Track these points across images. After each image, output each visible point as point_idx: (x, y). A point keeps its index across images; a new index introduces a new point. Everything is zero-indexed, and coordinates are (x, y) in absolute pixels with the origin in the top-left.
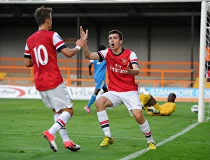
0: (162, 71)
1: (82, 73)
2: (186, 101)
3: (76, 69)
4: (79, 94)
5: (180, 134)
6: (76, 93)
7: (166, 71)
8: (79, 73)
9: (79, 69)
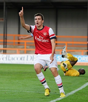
0: (66, 43)
1: (7, 44)
2: (83, 65)
3: (3, 41)
4: (5, 59)
5: (78, 89)
6: (3, 59)
7: (69, 43)
8: (5, 44)
9: (5, 41)
